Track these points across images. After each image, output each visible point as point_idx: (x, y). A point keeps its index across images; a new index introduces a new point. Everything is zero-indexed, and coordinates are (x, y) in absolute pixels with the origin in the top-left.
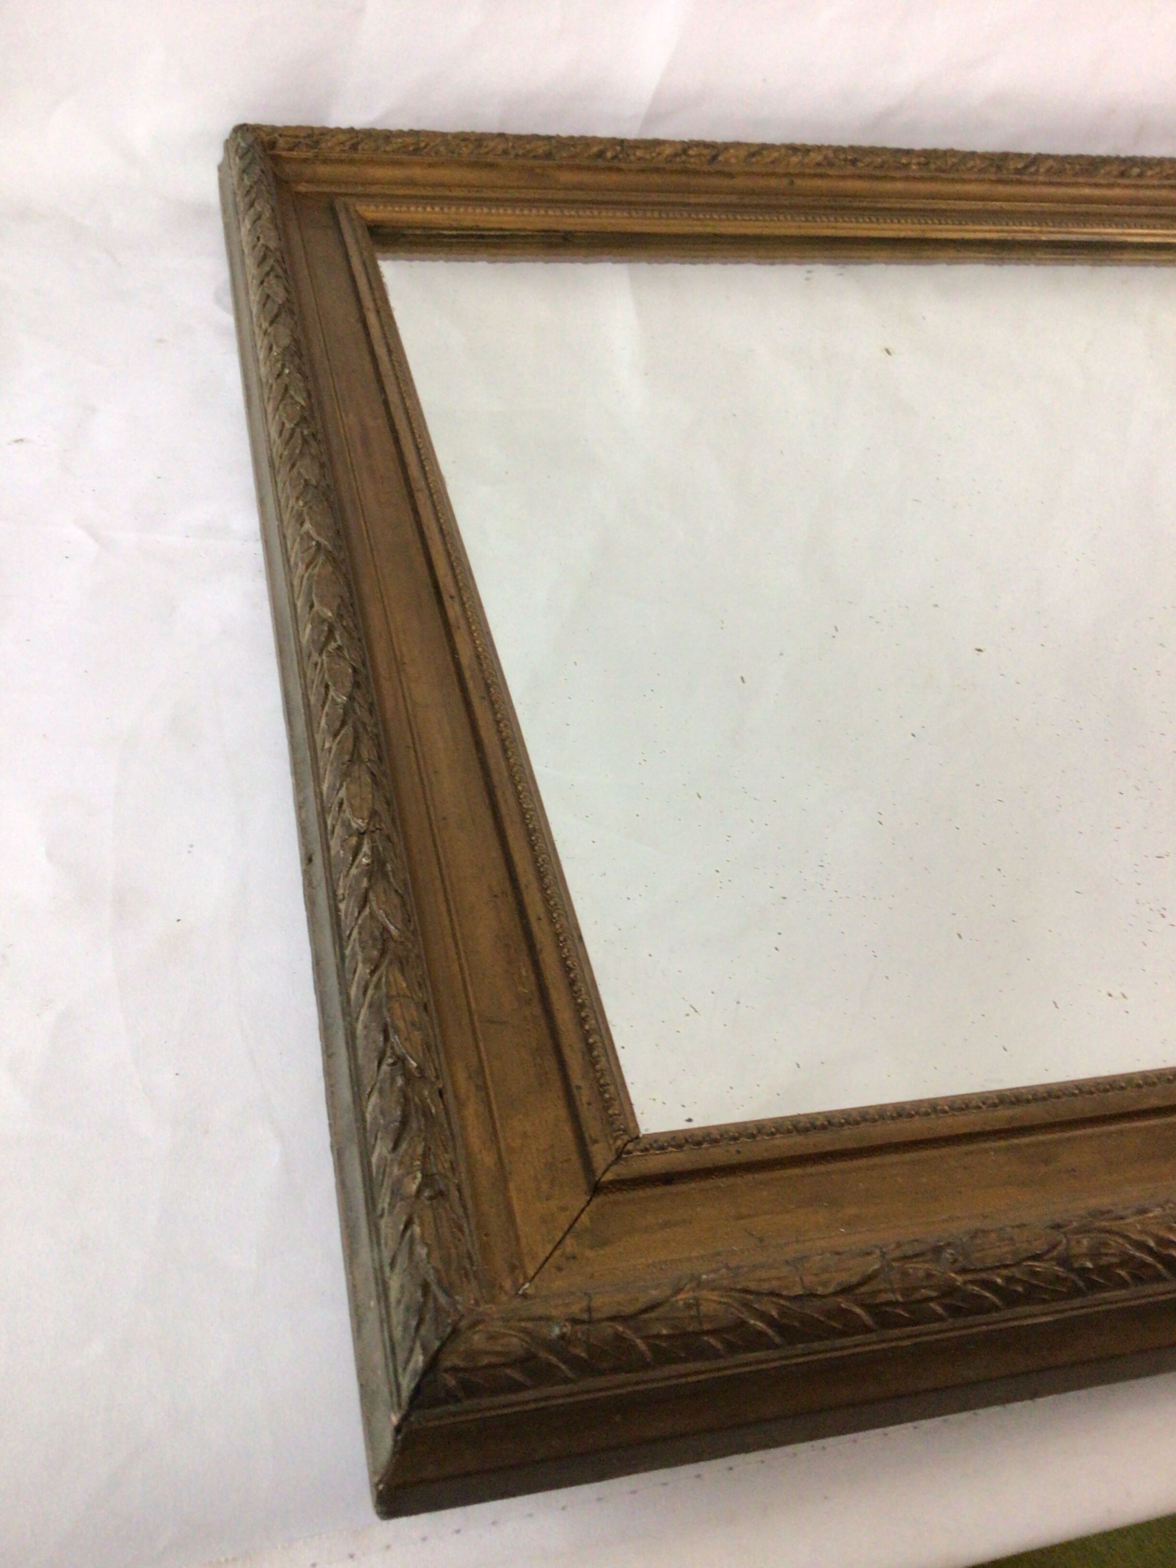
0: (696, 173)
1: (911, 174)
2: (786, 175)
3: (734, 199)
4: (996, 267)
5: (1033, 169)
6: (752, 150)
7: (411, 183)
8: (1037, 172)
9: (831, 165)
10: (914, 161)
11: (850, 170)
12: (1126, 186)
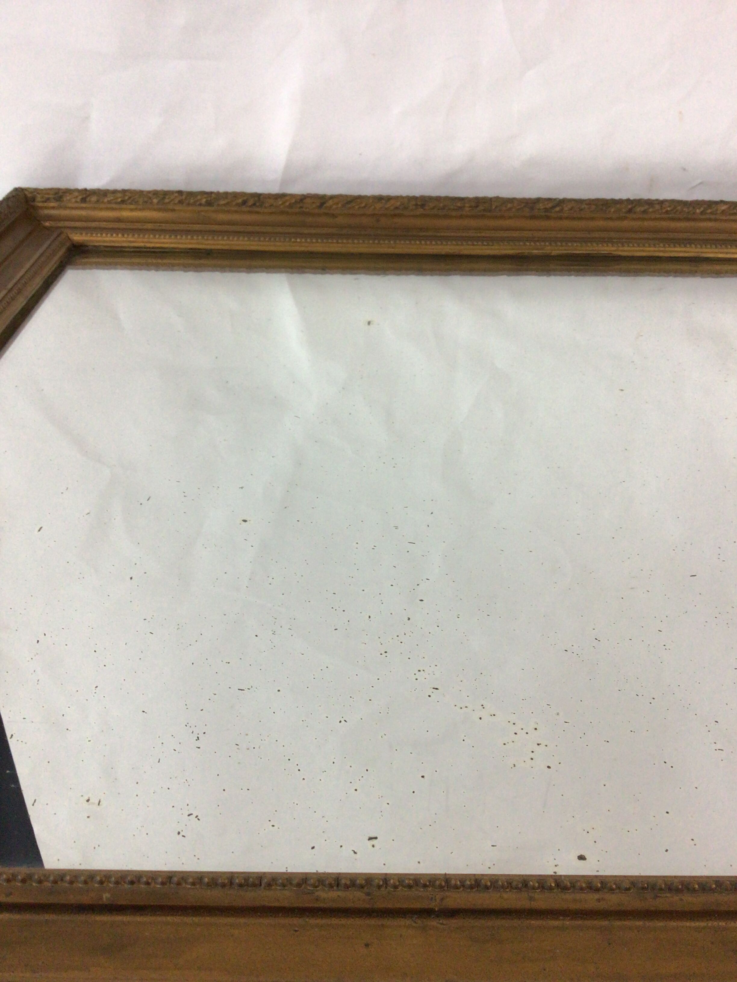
0: (308, 214)
1: (464, 213)
2: (373, 215)
3: (334, 231)
4: (545, 278)
5: (558, 209)
6: (349, 199)
7: (119, 220)
8: (561, 211)
9: (406, 208)
10: (467, 205)
11: (420, 211)
12: (634, 219)
